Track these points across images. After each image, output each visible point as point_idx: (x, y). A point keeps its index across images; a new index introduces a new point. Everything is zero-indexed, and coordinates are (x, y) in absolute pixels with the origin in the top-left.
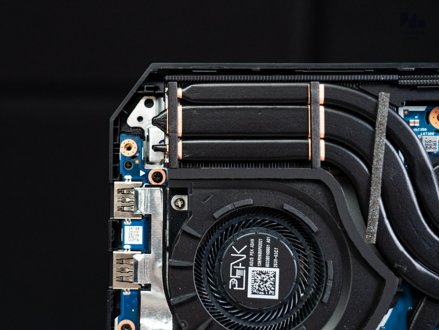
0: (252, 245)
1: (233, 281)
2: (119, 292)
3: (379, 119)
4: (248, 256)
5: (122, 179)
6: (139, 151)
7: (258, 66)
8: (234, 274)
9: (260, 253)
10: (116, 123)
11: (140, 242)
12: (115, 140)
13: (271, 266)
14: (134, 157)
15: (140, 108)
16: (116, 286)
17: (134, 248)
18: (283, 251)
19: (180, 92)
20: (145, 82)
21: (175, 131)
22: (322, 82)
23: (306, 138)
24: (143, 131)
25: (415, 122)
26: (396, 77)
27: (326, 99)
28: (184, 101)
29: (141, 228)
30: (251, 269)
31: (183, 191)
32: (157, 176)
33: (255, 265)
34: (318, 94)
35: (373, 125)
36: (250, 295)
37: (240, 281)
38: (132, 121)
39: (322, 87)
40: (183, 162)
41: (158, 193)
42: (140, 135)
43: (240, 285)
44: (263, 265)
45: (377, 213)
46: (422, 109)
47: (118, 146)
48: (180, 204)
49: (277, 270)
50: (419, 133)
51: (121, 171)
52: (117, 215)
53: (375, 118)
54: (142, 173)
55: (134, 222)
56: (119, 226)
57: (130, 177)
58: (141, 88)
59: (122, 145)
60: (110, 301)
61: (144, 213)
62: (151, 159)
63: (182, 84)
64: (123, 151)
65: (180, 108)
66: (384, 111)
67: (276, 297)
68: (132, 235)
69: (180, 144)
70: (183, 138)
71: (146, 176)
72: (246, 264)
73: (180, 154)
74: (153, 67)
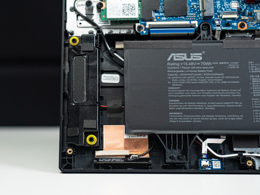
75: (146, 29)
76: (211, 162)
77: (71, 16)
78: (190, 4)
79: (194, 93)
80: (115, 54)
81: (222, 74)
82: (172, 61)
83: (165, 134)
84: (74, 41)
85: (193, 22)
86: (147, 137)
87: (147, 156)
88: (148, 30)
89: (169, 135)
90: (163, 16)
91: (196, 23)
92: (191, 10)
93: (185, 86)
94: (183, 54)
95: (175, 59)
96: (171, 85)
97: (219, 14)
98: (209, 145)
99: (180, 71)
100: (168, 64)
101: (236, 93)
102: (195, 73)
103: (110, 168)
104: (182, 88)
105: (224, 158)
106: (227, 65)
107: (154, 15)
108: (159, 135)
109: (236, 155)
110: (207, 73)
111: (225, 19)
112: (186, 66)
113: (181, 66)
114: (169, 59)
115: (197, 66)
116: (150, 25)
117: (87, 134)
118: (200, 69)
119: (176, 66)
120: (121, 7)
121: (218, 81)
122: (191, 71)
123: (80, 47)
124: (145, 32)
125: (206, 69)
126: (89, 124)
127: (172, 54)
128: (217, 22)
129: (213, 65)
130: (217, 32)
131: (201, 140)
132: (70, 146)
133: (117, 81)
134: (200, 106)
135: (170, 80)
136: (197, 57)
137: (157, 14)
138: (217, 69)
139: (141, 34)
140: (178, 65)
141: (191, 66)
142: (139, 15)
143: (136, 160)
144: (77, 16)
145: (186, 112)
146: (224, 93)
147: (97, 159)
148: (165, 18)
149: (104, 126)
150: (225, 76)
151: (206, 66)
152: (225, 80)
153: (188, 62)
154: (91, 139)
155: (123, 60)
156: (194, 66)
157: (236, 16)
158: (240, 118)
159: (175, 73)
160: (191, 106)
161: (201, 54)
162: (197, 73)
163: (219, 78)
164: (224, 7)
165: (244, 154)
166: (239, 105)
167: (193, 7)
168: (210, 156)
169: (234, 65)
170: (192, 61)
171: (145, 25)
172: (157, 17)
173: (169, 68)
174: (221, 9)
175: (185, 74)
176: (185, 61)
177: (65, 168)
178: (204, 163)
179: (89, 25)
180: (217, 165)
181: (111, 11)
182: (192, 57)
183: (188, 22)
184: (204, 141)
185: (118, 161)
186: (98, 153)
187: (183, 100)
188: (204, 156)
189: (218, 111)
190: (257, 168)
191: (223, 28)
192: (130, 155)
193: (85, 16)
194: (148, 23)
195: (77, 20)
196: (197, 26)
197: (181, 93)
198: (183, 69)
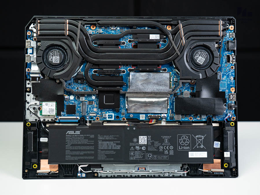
0: (54, 52)
1: (50, 59)
2: (27, 63)
3: (79, 26)
4: (53, 54)
5: (28, 40)
6: (31, 34)
7: (56, 17)
8: (50, 58)
9: (55, 54)
10: (26, 28)
11: (32, 53)
12: (26, 32)
13: (58, 56)
14: (30, 35)
15: (32, 25)
16: (26, 61)
17: (30, 54)
18: (60, 53)
19: (39, 21)
20: (32, 20)
21: (38, 29)
22: (67, 19)
23: (64, 30)
24: (32, 30)
25: (88, 28)
26: (82, 18)
27: (68, 23)
28: (40, 23)
29: (32, 50)
30: (54, 57)
31: (40, 42)
32: (35, 39)
33: (55, 56)
34: (67, 22)
35: (77, 27)
36: (53, 62)
37: (51, 59)
38: (30, 28)
39: (68, 20)
40: (40, 35)
41: (35, 42)
42: (32, 31)
43: (51, 60)
44: (56, 56)
45: (78, 45)
46: (89, 25)
47: (27, 33)
48: (39, 44)
49: (59, 57)
50: (89, 30)
51: (28, 38)
52: (26, 47)
53: (78, 26)
54: (32, 38)
55: (30, 49)
56: (27, 49)
57: (29, 39)
58: (32, 21)
59: (28, 33)
60: (25, 64)
61: (32, 46)
62: (34, 36)
63: (39, 20)
64: (28, 34)
65: (39, 24)
66: (79, 25)
67: (59, 62)
68: (30, 51)
69: (39, 32)
70: (40, 30)
71: (33, 39)
72: (53, 56)
73: (39, 33)
74: (34, 16)
75: (58, 120)
76: (82, 174)
77: (28, 112)
78: (77, 109)
79: (76, 148)
80: (46, 129)
81: (88, 140)
82: (68, 134)
83: (63, 165)
84: (28, 124)
85: (77, 117)
86: (58, 165)
87: (57, 172)
88: (59, 120)
89: (65, 165)
90: (66, 114)
91: (79, 118)
92: (77, 111)
93: (72, 145)
94: (72, 131)
95: (69, 134)
96: (67, 145)
97: (89, 113)
98: (81, 167)
99: (71, 139)
100: (66, 135)
101: (92, 148)
102: (77, 139)
103: (42, 177)
104: (71, 146)
105: (87, 173)
106: (90, 136)
107: (62, 113)
108: (61, 165)
109: (91, 171)
110: (81, 139)
111: (91, 116)
112: (73, 137)
113: (72, 136)
114: (67, 134)
115: (78, 136)
116: (60, 118)
117: (33, 164)
118: (79, 138)
119: (69, 136)
120: (48, 110)
121: (86, 143)
122: (75, 139)
123: (30, 128)
124: (58, 121)
125: (81, 138)
126: (33, 160)
127: (68, 131)
128: (87, 117)
129: (84, 136)
130: (87, 122)
131: (78, 166)
132: (27, 169)
133: (47, 141)
134: (78, 153)
135: (67, 142)
136: (78, 132)
137: (63, 113)
138: (86, 138)
139: (57, 122)
140: (70, 136)
141: (75, 136)
142: (56, 113)
143: (53, 174)
144: (30, 112)
145: (72, 156)
146: (88, 148)
147: (37, 174)
148: (66, 115)
149: (41, 160)
150: (88, 141)
151: (81, 136)
152: (88, 142)
153: (74, 135)
154: (35, 166)
155: (48, 131)
156: (76, 136)
157: (95, 115)
158: (93, 158)
159: (69, 139)
160: (74, 153)
161: (80, 131)
162: (78, 139)
163: (86, 142)
164: (91, 110)
165: (94, 171)
166: (93, 152)
167: (78, 110)
168: (81, 172)
169: (92, 136)
170: (76, 134)
171: (58, 118)
172: (63, 114)
173: (67, 137)
174: (89, 111)
175: (73, 140)
176: (73, 134)
177: (25, 177)
178: (79, 175)
179: (35, 116)
180: (84, 175)
181: (44, 112)
182: (76, 133)
183: (75, 117)
184: (79, 166)
185: (45, 174)
186: (38, 171)
187: (71, 150)
188: (79, 172)
189: (85, 155)
190: (99, 176)
191: (90, 120)
192: (51, 172)
193: (34, 112)
194: (59, 117)
195: (30, 114)
196: (79, 119)
197: (71, 148)
198: (72, 138)
